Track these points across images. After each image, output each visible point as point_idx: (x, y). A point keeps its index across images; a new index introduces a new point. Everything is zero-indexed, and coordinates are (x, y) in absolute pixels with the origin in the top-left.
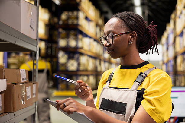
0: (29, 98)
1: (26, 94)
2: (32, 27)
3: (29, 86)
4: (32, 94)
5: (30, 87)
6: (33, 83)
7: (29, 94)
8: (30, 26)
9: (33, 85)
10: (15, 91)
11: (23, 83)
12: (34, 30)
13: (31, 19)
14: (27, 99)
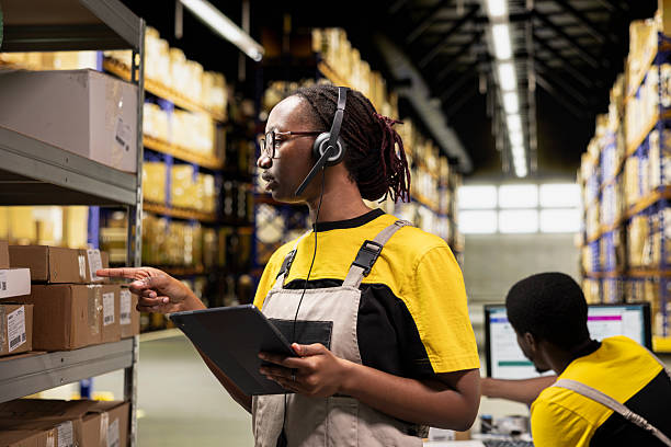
0: (110, 322)
1: (101, 311)
2: (123, 139)
3: (110, 292)
4: (119, 315)
5: (112, 294)
6: (123, 287)
7: (109, 311)
8: (117, 138)
9: (123, 292)
10: (74, 299)
11: (95, 283)
12: (127, 149)
13: (120, 120)
14: (105, 324)
